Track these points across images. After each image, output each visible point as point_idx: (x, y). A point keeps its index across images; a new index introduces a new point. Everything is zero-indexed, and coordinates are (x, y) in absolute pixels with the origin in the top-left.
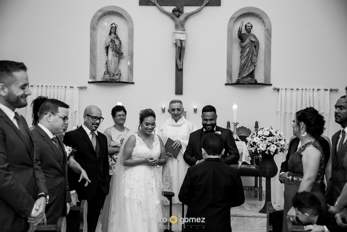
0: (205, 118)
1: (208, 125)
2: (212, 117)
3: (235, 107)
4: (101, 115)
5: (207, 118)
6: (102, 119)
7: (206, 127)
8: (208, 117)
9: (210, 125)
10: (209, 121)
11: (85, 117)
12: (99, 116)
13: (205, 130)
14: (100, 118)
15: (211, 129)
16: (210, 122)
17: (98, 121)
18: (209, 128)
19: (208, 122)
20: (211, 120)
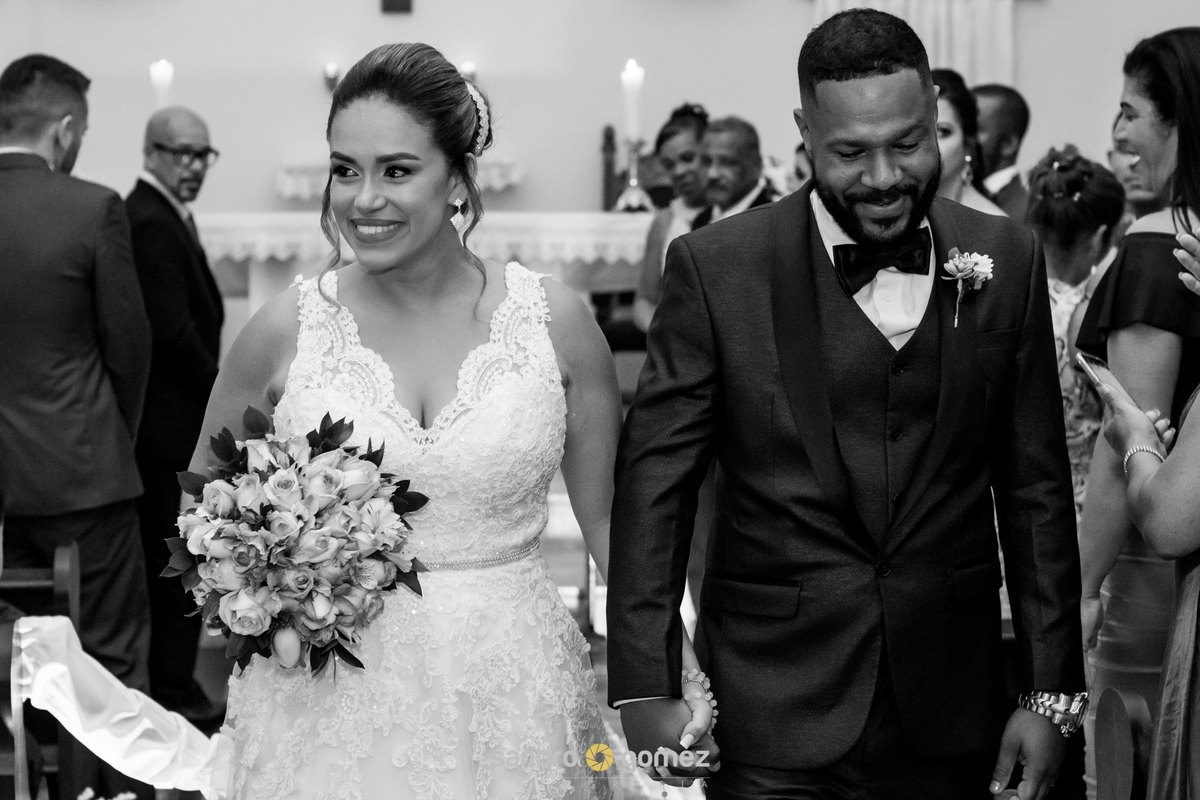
0: (841, 134)
1: (876, 196)
2: (906, 112)
3: (633, 73)
4: (206, 137)
5: (862, 131)
6: (211, 157)
7: (861, 209)
8: (875, 119)
9: (893, 193)
10: (881, 163)
11: (148, 152)
12: (198, 145)
13: (845, 240)
14: (203, 153)
15: (902, 224)
16: (892, 166)
17: (197, 165)
18: (886, 222)
19: (872, 171)
20: (897, 145)
